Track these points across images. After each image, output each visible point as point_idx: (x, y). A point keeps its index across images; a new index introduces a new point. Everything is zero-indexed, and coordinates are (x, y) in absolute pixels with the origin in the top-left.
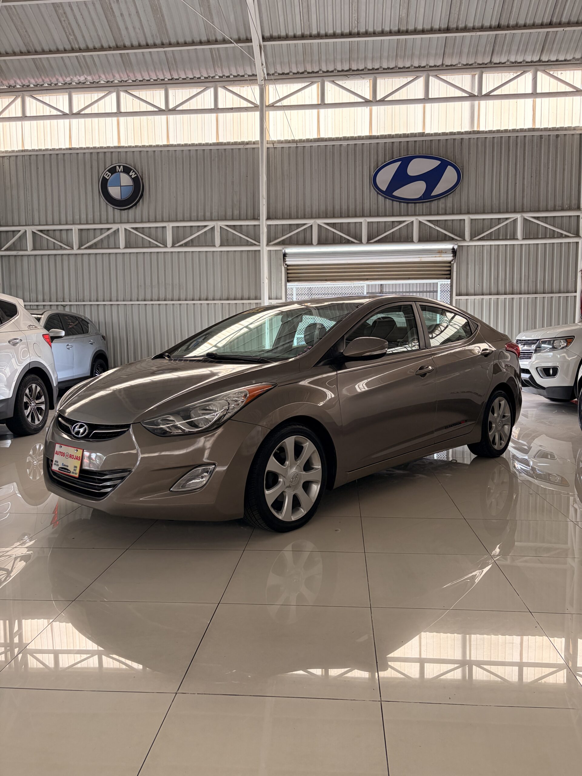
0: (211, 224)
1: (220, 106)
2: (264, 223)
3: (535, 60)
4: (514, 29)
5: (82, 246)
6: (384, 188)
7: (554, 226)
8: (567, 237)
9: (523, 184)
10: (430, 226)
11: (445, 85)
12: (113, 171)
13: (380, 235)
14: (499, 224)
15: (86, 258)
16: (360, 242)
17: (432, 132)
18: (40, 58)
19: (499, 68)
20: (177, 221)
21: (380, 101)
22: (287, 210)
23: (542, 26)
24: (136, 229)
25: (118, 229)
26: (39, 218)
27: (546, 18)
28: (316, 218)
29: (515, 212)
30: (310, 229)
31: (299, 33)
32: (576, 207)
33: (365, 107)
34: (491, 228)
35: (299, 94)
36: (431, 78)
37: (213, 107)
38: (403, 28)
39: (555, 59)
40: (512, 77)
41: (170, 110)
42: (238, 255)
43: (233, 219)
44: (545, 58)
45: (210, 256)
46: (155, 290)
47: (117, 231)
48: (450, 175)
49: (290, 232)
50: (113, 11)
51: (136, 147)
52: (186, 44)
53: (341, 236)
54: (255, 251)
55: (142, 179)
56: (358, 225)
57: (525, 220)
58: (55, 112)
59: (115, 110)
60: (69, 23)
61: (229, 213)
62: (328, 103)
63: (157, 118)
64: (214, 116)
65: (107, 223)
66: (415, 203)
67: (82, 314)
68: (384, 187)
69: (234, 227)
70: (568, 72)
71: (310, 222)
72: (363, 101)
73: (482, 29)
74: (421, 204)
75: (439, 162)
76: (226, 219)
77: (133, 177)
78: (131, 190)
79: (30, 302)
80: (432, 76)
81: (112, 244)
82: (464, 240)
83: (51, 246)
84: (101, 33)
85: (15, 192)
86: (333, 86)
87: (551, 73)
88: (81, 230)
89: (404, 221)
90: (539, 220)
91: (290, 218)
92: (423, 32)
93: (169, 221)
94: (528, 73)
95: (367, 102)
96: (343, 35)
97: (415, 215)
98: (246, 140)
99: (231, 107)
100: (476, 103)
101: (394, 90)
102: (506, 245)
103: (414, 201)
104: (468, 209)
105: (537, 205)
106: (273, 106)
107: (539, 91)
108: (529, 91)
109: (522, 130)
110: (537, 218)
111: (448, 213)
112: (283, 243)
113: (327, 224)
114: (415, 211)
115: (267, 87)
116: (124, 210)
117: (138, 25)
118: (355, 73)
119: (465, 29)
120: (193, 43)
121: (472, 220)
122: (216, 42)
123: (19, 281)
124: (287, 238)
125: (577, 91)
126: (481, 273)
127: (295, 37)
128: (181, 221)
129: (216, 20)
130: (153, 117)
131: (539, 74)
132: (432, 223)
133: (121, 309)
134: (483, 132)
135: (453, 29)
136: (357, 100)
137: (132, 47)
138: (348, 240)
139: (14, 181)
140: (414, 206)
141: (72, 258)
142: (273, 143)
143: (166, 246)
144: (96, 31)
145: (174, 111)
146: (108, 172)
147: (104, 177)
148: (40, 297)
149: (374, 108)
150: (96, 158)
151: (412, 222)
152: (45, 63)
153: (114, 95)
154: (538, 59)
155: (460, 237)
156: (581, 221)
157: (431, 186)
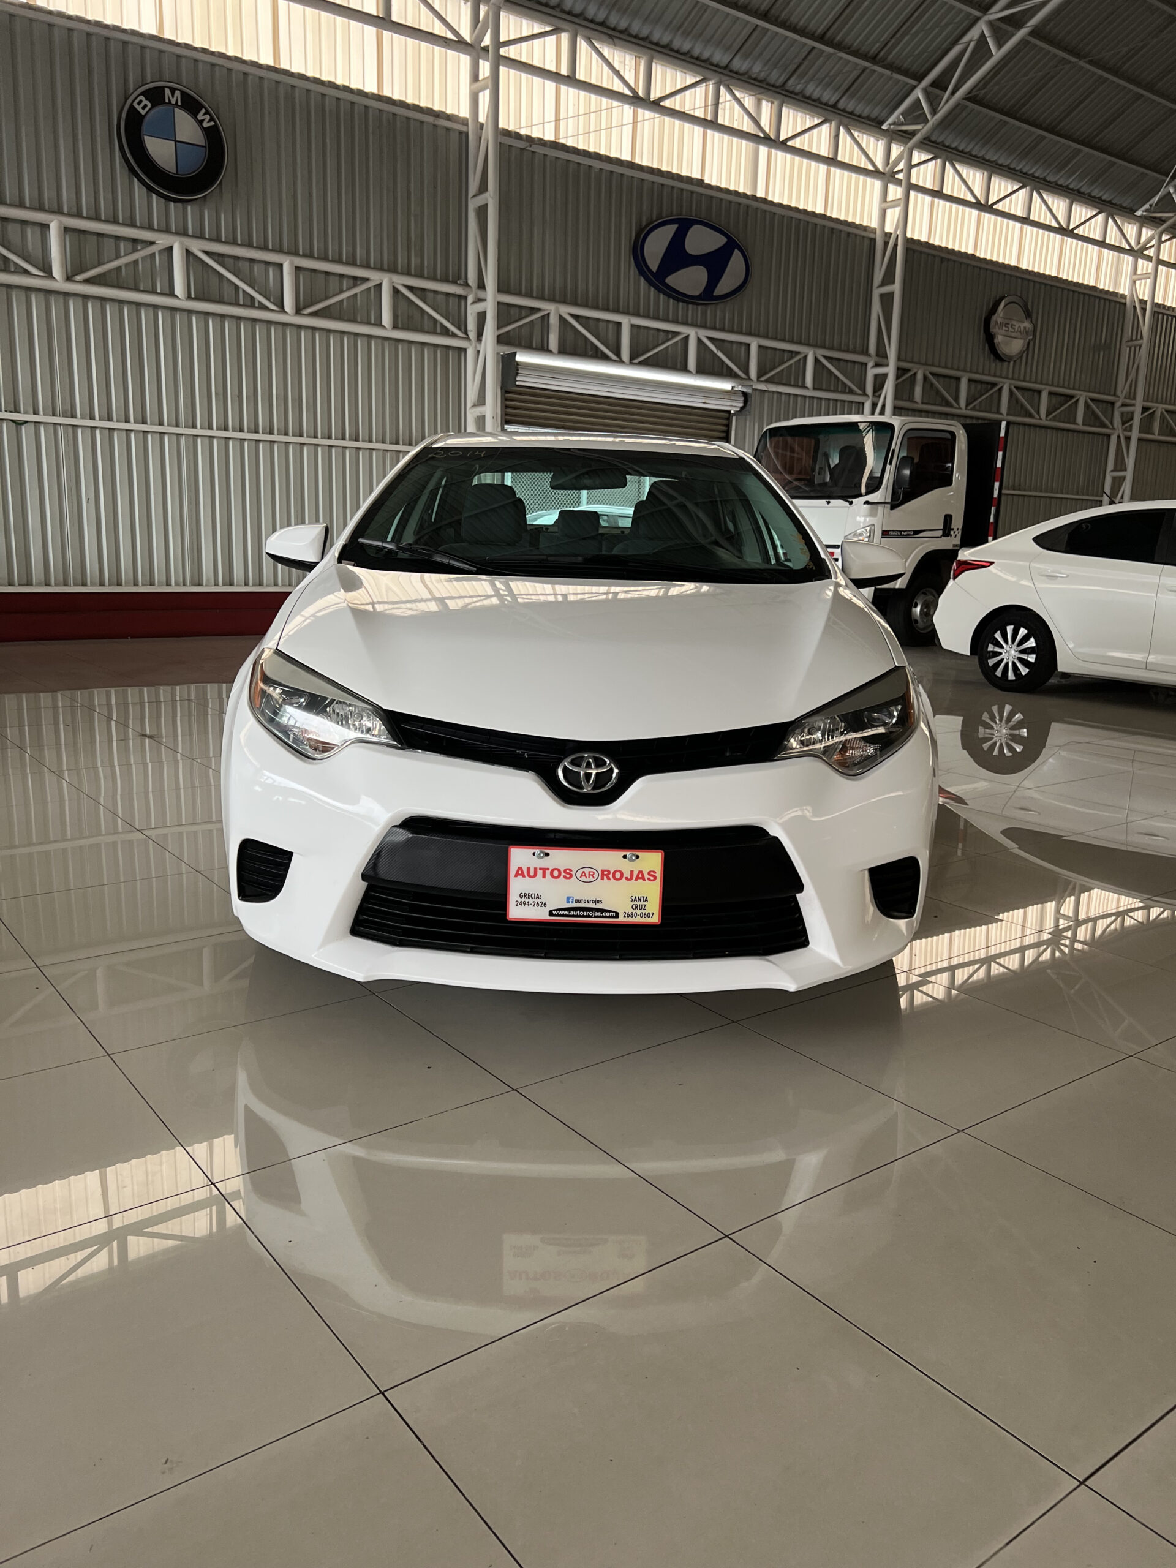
0: (370, 277)
5: (76, 274)
6: (654, 267)
7: (843, 374)
10: (711, 349)
11: (737, 106)
12: (155, 96)
13: (648, 351)
14: (790, 359)
15: (76, 305)
16: (619, 359)
17: (712, 183)
20: (308, 256)
21: (651, 103)
24: (213, 255)
25: (171, 248)
27: (875, 47)
28: (554, 301)
30: (546, 320)
33: (631, 108)
34: (780, 365)
35: (535, 43)
36: (722, 87)
37: (378, 13)
44: (842, 104)
47: (166, 254)
48: (736, 266)
49: (518, 320)
51: (204, 50)
53: (594, 344)
54: (454, 349)
55: (226, 138)
56: (614, 326)
57: (815, 359)
62: (584, 80)
64: (376, 32)
68: (654, 265)
69: (421, 292)
71: (547, 307)
72: (629, 93)
74: (697, 306)
75: (725, 240)
77: (206, 125)
78: (203, 155)
80: (724, 85)
82: (749, 379)
86: (591, 51)
87: (854, 133)
88: (68, 231)
89: (678, 334)
90: (829, 362)
93: (291, 253)
94: (831, 124)
95: (634, 99)
97: (689, 324)
98: (434, 106)
99: (415, 26)
100: (763, 150)
101: (673, 90)
103: (689, 300)
104: (755, 329)
107: (837, 157)
108: (828, 153)
109: (813, 214)
110: (827, 358)
111: (727, 329)
113: (573, 316)
114: (693, 318)
118: (623, 36)
119: (785, 24)
121: (759, 347)
125: (876, 171)
131: (843, 131)
132: (713, 344)
135: (773, 16)
136: (623, 89)
138: (602, 352)
140: (693, 310)
141: (38, 301)
143: (283, 310)
146: (142, 98)
149: (640, 113)
151: (689, 337)
155: (744, 373)
156: (871, 372)
157: (714, 280)
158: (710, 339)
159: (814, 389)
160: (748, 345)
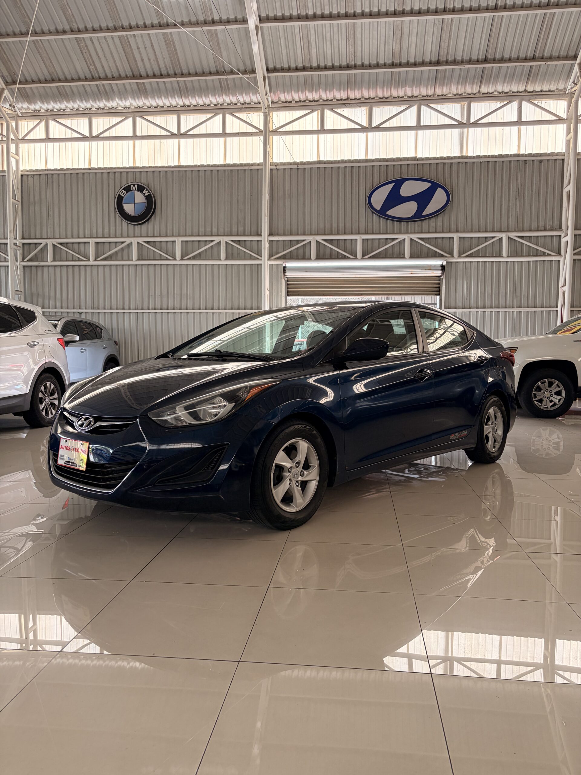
0: (217, 239)
1: (228, 131)
2: (265, 239)
3: (521, 91)
4: (500, 63)
5: (98, 258)
6: (378, 208)
7: (536, 245)
8: (549, 255)
9: (509, 206)
10: (421, 244)
11: (436, 113)
12: (128, 189)
13: (374, 251)
14: (486, 242)
15: (101, 269)
16: (356, 258)
17: (424, 157)
18: (63, 86)
19: (486, 98)
20: (186, 236)
21: (374, 128)
22: (288, 227)
23: (526, 59)
24: (148, 243)
25: (132, 243)
26: (60, 232)
27: (529, 52)
28: (315, 235)
29: (500, 231)
30: (309, 244)
31: (300, 65)
32: (558, 227)
33: (362, 133)
34: (478, 246)
35: (301, 120)
36: (422, 107)
37: (221, 132)
38: (397, 61)
39: (539, 90)
40: (499, 106)
41: (181, 134)
42: (241, 269)
43: (238, 235)
44: (530, 88)
45: (216, 268)
46: (164, 300)
47: (130, 245)
48: (439, 197)
49: (291, 247)
50: (130, 44)
51: (150, 167)
52: (196, 74)
53: (338, 252)
54: (258, 264)
55: (155, 197)
56: (354, 241)
58: (76, 135)
59: (131, 134)
60: (90, 55)
61: (234, 230)
62: (328, 129)
63: (170, 141)
64: (222, 139)
65: (122, 237)
66: (407, 222)
67: (97, 321)
69: (238, 242)
70: (552, 102)
71: (308, 238)
72: (360, 127)
73: (470, 62)
74: (413, 223)
75: (430, 185)
76: (231, 235)
77: (146, 195)
78: (144, 206)
79: (49, 309)
80: (424, 105)
81: (125, 257)
82: (453, 256)
83: (70, 258)
84: (119, 63)
85: (38, 208)
86: (332, 113)
87: (536, 102)
88: (97, 243)
89: (397, 239)
90: (524, 240)
91: (291, 234)
92: (415, 65)
93: (179, 236)
94: (514, 102)
95: (363, 129)
96: (341, 68)
97: (407, 233)
98: (251, 162)
99: (238, 132)
100: (465, 130)
101: (388, 117)
102: (492, 262)
103: (407, 220)
104: (457, 228)
105: (521, 225)
106: (276, 131)
107: (523, 119)
108: (515, 119)
109: (507, 156)
110: (522, 237)
111: (438, 231)
112: (284, 257)
113: (325, 240)
114: (407, 230)
115: (271, 114)
116: (137, 225)
117: (152, 57)
118: (353, 102)
119: (455, 62)
120: (203, 74)
121: (460, 238)
122: (224, 73)
123: (40, 290)
124: (288, 253)
125: (560, 120)
126: (469, 287)
127: (297, 69)
128: (189, 236)
129: (224, 53)
130: (166, 140)
131: (524, 103)
132: (423, 241)
133: (133, 317)
134: (471, 157)
135: (443, 62)
136: (354, 126)
137: (148, 77)
138: (345, 256)
139: (37, 198)
140: (406, 225)
141: (88, 269)
142: (277, 164)
143: (175, 259)
144: (115, 62)
145: (185, 135)
146: (123, 191)
147: (119, 194)
148: (59, 304)
149: (370, 134)
150: (113, 178)
151: (404, 239)
152: (68, 90)
153: (130, 120)
154: (524, 90)
155: (449, 254)
156: (563, 240)
157: (422, 206)
158: (420, 239)
159: (508, 256)
160: (452, 238)
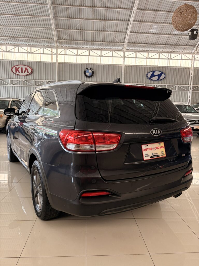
3: (182, 52)
4: (179, 46)
7: (184, 88)
8: (186, 90)
9: (178, 78)
11: (163, 56)
12: (87, 69)
14: (173, 87)
17: (160, 66)
18: (72, 41)
20: (101, 82)
21: (149, 58)
22: (127, 81)
27: (185, 44)
28: (134, 83)
29: (176, 84)
32: (188, 84)
33: (146, 59)
35: (132, 55)
38: (156, 43)
39: (186, 52)
40: (177, 55)
41: (101, 56)
55: (94, 71)
56: (143, 85)
57: (178, 86)
58: (74, 54)
59: (88, 55)
60: (82, 35)
62: (138, 57)
63: (98, 57)
64: (112, 58)
68: (149, 77)
70: (188, 55)
73: (172, 45)
75: (161, 72)
77: (92, 71)
78: (91, 73)
80: (160, 53)
84: (89, 38)
86: (139, 54)
87: (185, 55)
89: (153, 85)
92: (160, 44)
94: (180, 54)
98: (119, 64)
99: (116, 56)
100: (169, 60)
101: (152, 56)
104: (166, 83)
105: (180, 83)
106: (126, 57)
107: (182, 59)
110: (180, 86)
111: (162, 84)
115: (125, 53)
118: (144, 51)
122: (115, 42)
125: (190, 59)
134: (170, 66)
135: (166, 44)
136: (144, 57)
137: (95, 41)
140: (155, 82)
142: (125, 65)
147: (85, 70)
150: (83, 66)
153: (88, 51)
156: (189, 87)
157: (159, 78)
158: (159, 85)
159: (178, 90)
160: (166, 85)
